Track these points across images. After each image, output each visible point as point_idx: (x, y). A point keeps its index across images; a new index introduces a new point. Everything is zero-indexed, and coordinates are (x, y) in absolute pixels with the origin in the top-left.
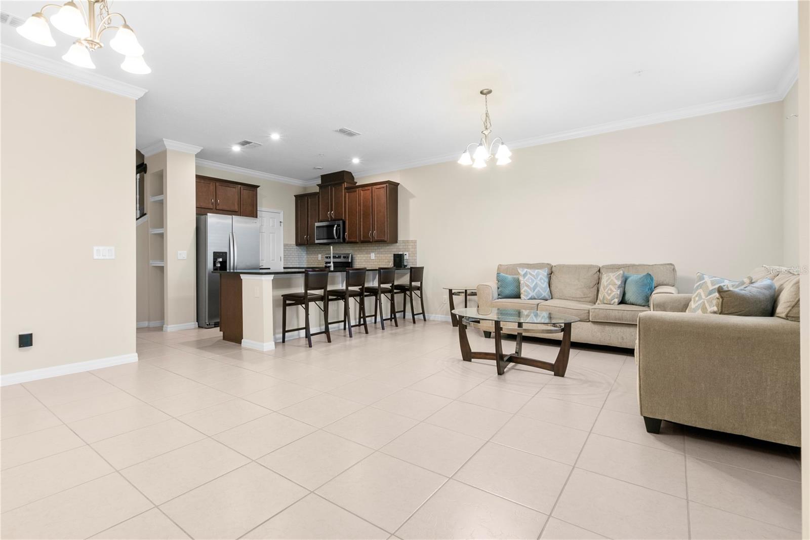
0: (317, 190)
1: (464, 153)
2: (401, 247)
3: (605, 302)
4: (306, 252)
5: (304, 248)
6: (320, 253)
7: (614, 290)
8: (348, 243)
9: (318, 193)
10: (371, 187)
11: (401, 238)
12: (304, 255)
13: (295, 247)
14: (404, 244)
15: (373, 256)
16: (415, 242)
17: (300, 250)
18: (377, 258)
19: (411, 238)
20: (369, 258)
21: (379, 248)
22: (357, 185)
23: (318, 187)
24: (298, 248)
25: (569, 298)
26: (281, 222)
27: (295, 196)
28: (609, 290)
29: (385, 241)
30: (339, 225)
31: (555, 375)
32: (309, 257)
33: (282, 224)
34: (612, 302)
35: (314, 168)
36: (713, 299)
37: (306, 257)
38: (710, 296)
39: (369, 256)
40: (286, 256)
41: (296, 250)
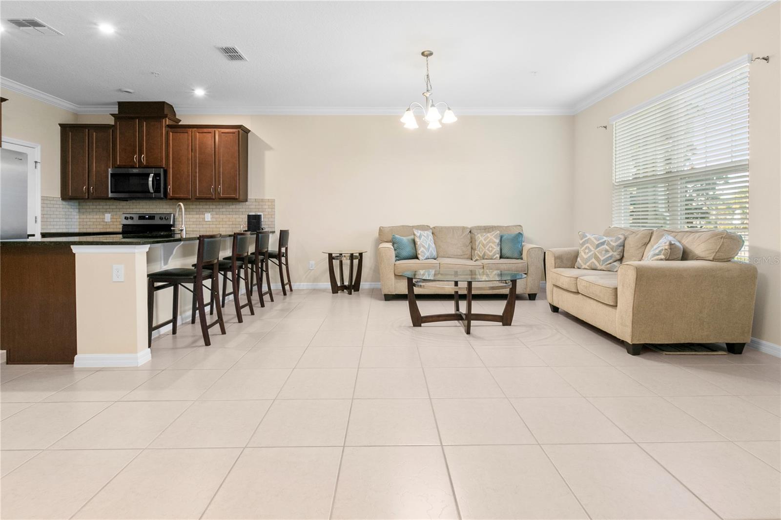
0: (111, 121)
1: (407, 110)
2: (252, 207)
3: (486, 257)
4: (77, 210)
5: (75, 204)
6: (109, 212)
7: (495, 247)
8: (171, 199)
9: (113, 126)
10: (214, 129)
11: (251, 195)
12: (76, 214)
13: (60, 202)
14: (257, 204)
15: (208, 217)
16: (273, 201)
17: (67, 206)
18: (214, 220)
19: (267, 197)
20: (201, 220)
21: (219, 207)
22: (180, 124)
23: (113, 118)
24: (64, 203)
25: (451, 256)
26: (36, 162)
27: (60, 125)
28: (490, 247)
29: (237, 199)
30: (157, 175)
31: (503, 325)
32: (84, 217)
33: (39, 165)
34: (495, 257)
35: (120, 90)
36: (603, 251)
37: (78, 217)
38: (599, 249)
39: (202, 216)
40: (45, 216)
41: (61, 206)
